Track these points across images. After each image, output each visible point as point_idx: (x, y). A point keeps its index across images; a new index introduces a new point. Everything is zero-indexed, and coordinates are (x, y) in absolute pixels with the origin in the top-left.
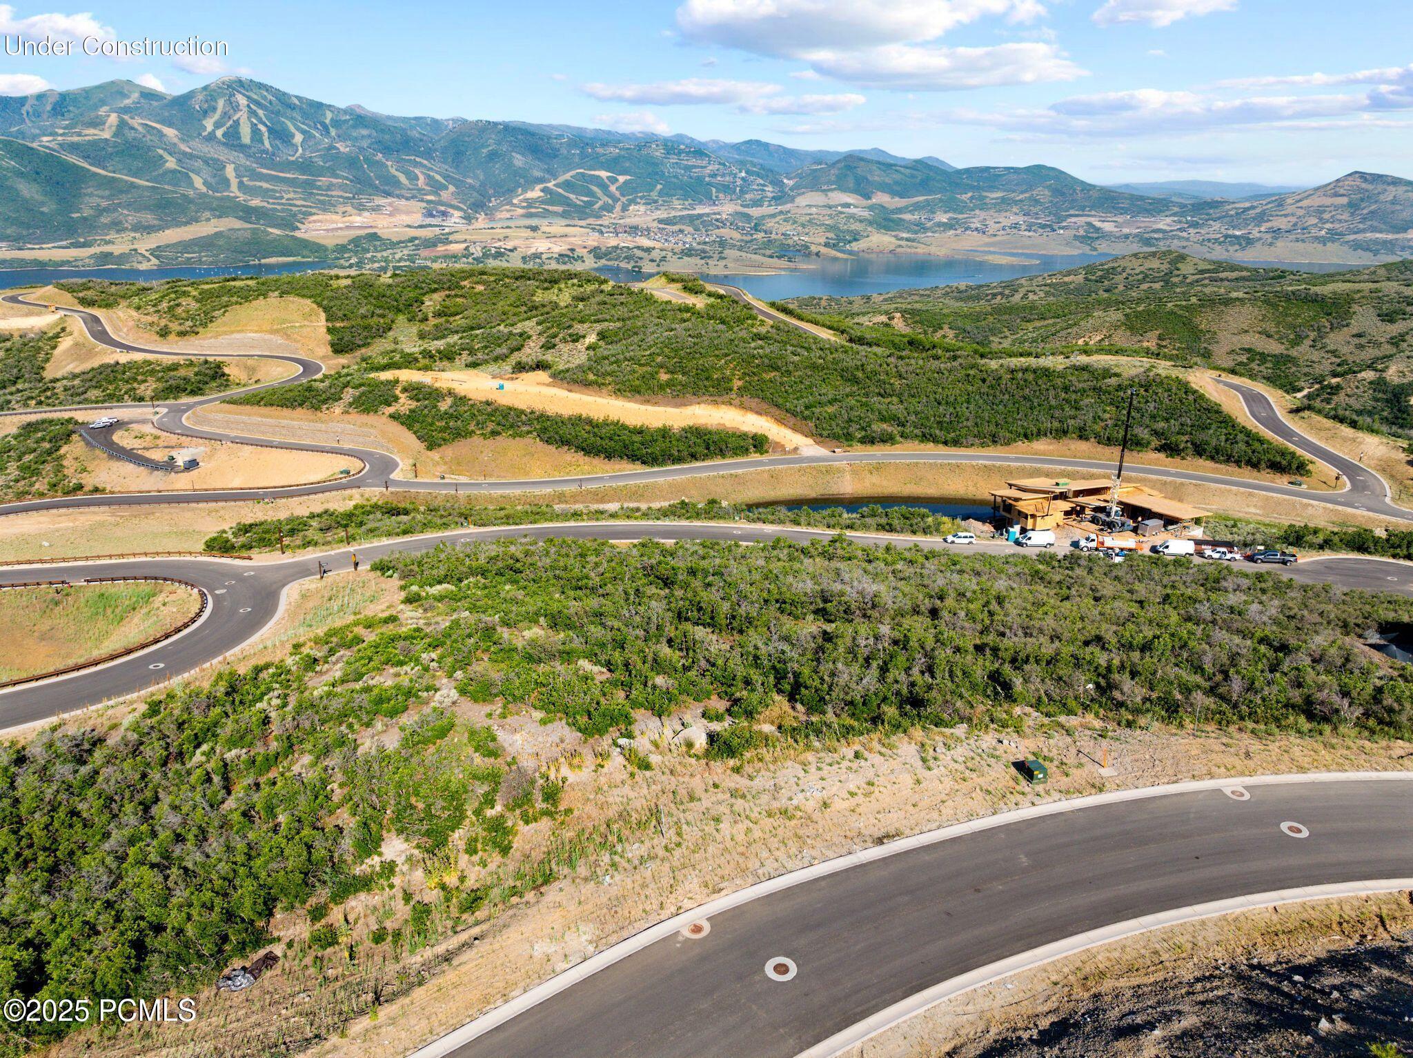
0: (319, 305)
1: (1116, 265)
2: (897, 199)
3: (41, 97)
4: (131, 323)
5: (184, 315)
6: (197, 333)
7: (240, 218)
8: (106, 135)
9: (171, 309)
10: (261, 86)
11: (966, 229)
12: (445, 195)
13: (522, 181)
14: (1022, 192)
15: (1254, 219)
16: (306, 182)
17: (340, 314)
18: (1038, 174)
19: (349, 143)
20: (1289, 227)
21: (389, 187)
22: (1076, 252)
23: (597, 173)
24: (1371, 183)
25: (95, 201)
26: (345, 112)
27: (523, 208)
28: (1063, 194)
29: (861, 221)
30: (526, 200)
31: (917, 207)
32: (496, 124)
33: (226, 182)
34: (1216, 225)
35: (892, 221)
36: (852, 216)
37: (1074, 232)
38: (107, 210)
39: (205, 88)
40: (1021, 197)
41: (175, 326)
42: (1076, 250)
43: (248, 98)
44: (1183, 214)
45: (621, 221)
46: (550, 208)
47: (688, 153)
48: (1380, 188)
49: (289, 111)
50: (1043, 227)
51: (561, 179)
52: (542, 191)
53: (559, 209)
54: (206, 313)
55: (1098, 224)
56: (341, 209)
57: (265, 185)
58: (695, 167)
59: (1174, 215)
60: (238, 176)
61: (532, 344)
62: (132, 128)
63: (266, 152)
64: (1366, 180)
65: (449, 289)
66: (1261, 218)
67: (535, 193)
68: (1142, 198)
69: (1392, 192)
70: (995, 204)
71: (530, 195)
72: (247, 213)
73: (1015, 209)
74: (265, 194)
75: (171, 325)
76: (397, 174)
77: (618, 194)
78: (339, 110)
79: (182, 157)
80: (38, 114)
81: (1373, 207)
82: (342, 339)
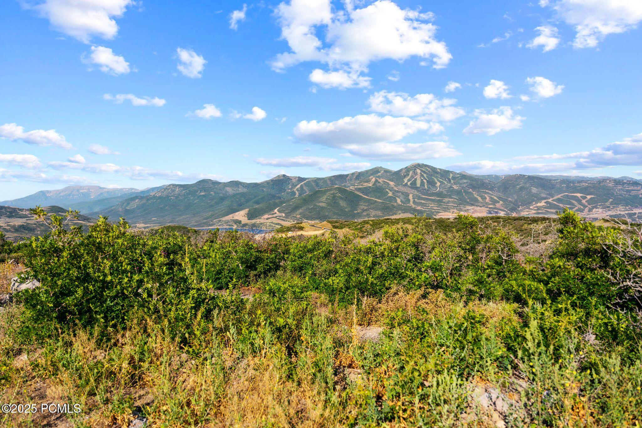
3: (353, 174)
7: (411, 213)
8: (370, 185)
10: (426, 166)
12: (498, 205)
13: (535, 199)
16: (439, 200)
19: (458, 185)
21: (473, 202)
23: (575, 195)
25: (362, 207)
26: (458, 174)
27: (535, 210)
30: (537, 207)
32: (524, 176)
33: (409, 201)
38: (366, 210)
39: (406, 168)
43: (421, 170)
45: (588, 216)
46: (549, 210)
47: (628, 184)
49: (436, 174)
51: (555, 198)
52: (545, 203)
53: (554, 211)
56: (452, 211)
57: (423, 202)
58: (633, 190)
60: (413, 198)
62: (379, 182)
63: (425, 189)
67: (542, 204)
71: (539, 204)
72: (415, 211)
74: (422, 205)
76: (477, 197)
77: (586, 204)
78: (455, 173)
79: (395, 192)
80: (351, 180)
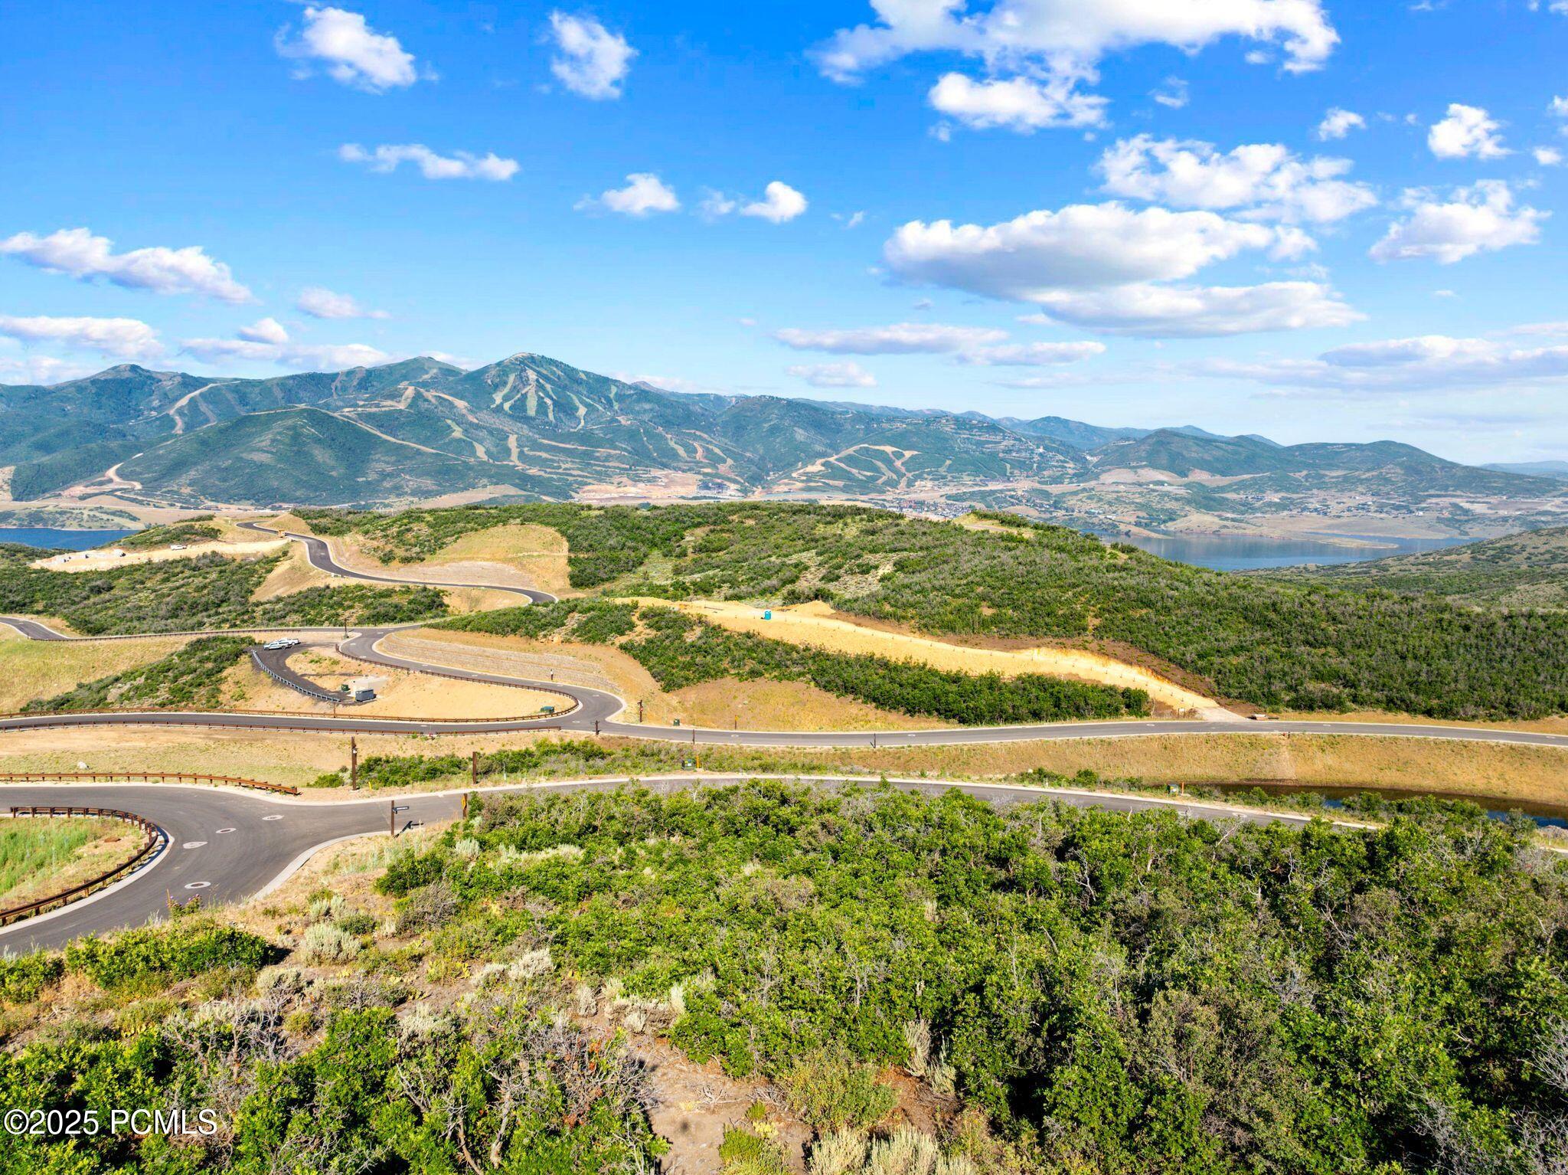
0: (563, 533)
1: (1511, 543)
2: (1218, 477)
3: (350, 373)
4: (355, 548)
5: (413, 541)
6: (423, 560)
7: (515, 485)
8: (402, 406)
9: (400, 534)
10: (552, 362)
11: (1303, 510)
12: (722, 468)
13: (802, 455)
14: (1368, 470)
16: (585, 453)
17: (585, 544)
18: (1385, 451)
19: (631, 416)
21: (666, 460)
22: (1442, 536)
23: (881, 448)
25: (379, 466)
26: (630, 387)
27: (802, 481)
28: (1418, 472)
29: (1177, 500)
30: (806, 474)
31: (1242, 486)
32: (779, 400)
33: (507, 451)
35: (1214, 499)
36: (1167, 494)
37: (1437, 514)
38: (390, 475)
39: (499, 364)
40: (1367, 475)
41: (400, 552)
42: (1441, 535)
43: (539, 373)
45: (906, 497)
46: (831, 482)
47: (980, 429)
49: (575, 386)
50: (1397, 508)
51: (843, 454)
52: (823, 465)
53: (840, 484)
54: (437, 539)
55: (1466, 506)
56: (616, 479)
57: (544, 455)
58: (988, 442)
59: (1564, 494)
60: (519, 446)
61: (809, 576)
62: (426, 400)
63: (549, 423)
65: (715, 523)
67: (816, 467)
68: (1520, 477)
70: (1336, 484)
71: (810, 469)
72: (523, 481)
73: (1361, 489)
74: (543, 463)
75: (396, 551)
76: (677, 447)
77: (903, 470)
78: (624, 385)
79: (469, 428)
80: (344, 389)
82: (583, 571)
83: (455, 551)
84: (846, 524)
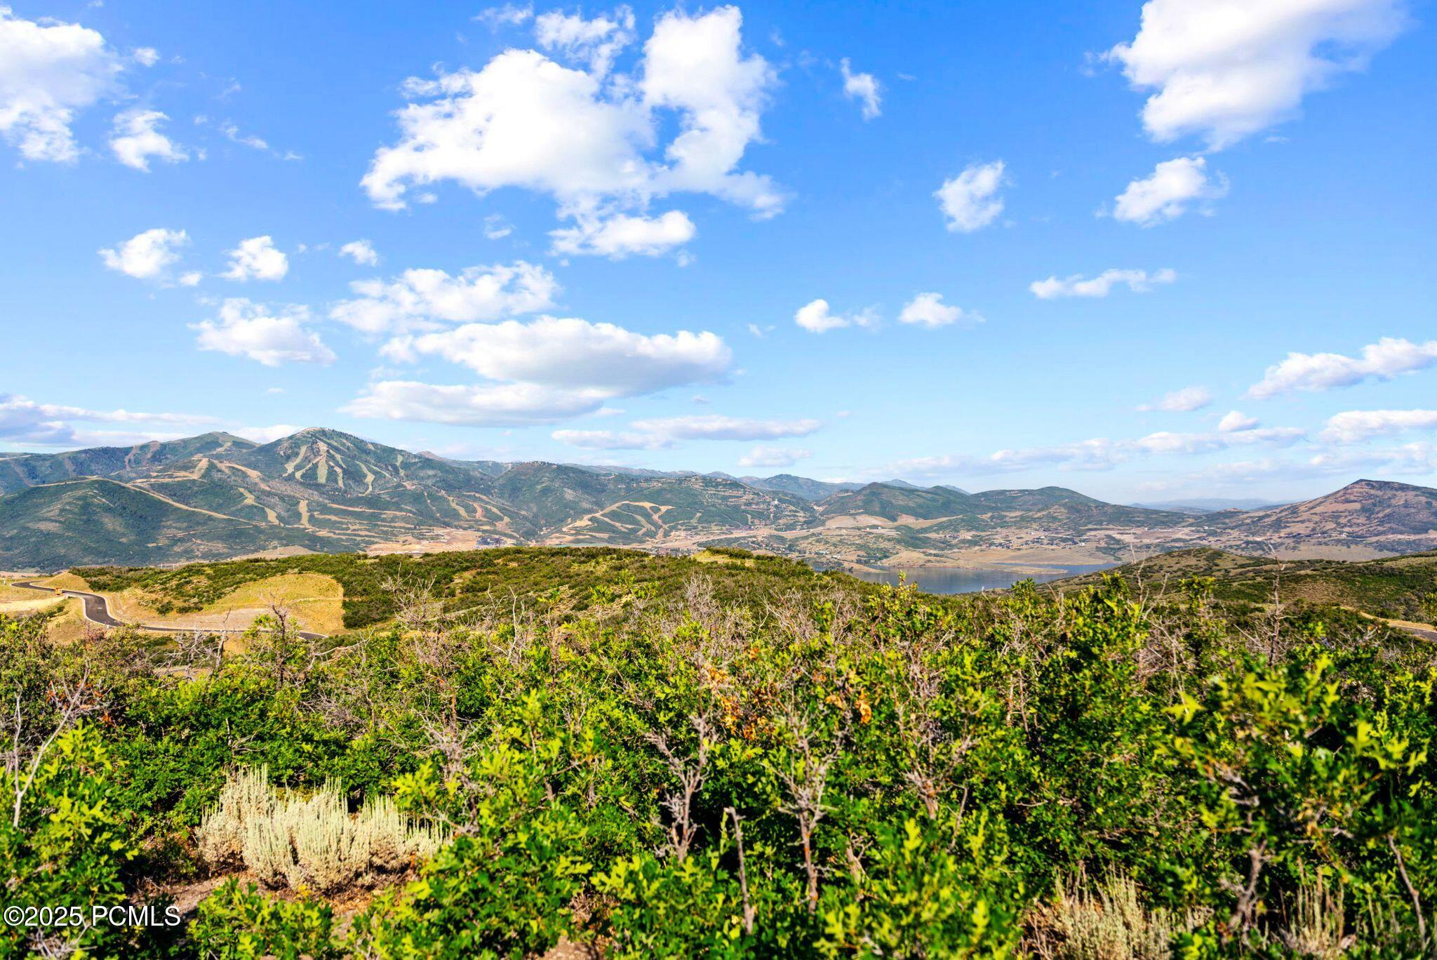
0: (339, 580)
1: (1152, 564)
2: (921, 520)
3: (143, 448)
4: (133, 601)
5: (191, 592)
6: (200, 609)
7: (305, 546)
8: (195, 476)
9: (179, 586)
10: (341, 435)
11: (991, 545)
12: (500, 526)
13: (572, 512)
14: (1039, 511)
15: (1271, 526)
16: (372, 515)
17: (359, 589)
18: (1051, 495)
19: (415, 482)
20: (1308, 532)
21: (449, 519)
22: (1101, 562)
23: (641, 504)
24: (1380, 489)
25: (171, 532)
26: (415, 456)
27: (572, 535)
28: (1078, 511)
29: (889, 540)
30: (575, 528)
31: (941, 527)
32: (550, 465)
33: (298, 516)
34: (1235, 533)
35: (920, 539)
36: (881, 536)
37: (1095, 544)
38: (181, 540)
39: (291, 438)
40: (1039, 514)
41: (179, 603)
43: (329, 444)
44: (1198, 525)
46: (597, 535)
47: (725, 485)
48: (1389, 493)
49: (364, 456)
50: (1065, 540)
51: (607, 510)
52: (590, 520)
53: (605, 536)
54: (215, 590)
55: (1118, 537)
56: (401, 538)
57: (334, 518)
58: (731, 497)
59: (1191, 525)
60: (309, 511)
62: (219, 471)
63: (339, 490)
64: (1373, 487)
65: (481, 567)
66: (1278, 525)
67: (584, 522)
68: (1156, 512)
69: (1401, 498)
70: (1015, 523)
71: (578, 524)
72: (313, 541)
73: (1035, 526)
74: (332, 525)
75: (175, 602)
76: (458, 507)
77: (660, 522)
78: (409, 454)
79: (261, 495)
80: (138, 461)
81: (1387, 511)
82: (356, 613)
83: (233, 600)
84: (597, 563)
